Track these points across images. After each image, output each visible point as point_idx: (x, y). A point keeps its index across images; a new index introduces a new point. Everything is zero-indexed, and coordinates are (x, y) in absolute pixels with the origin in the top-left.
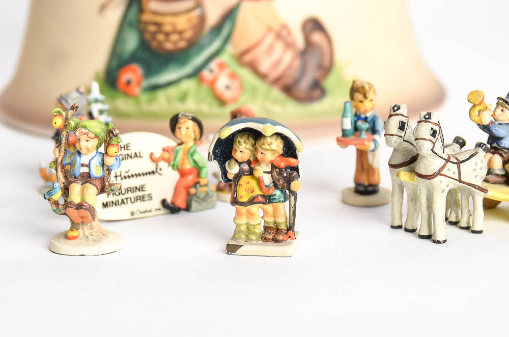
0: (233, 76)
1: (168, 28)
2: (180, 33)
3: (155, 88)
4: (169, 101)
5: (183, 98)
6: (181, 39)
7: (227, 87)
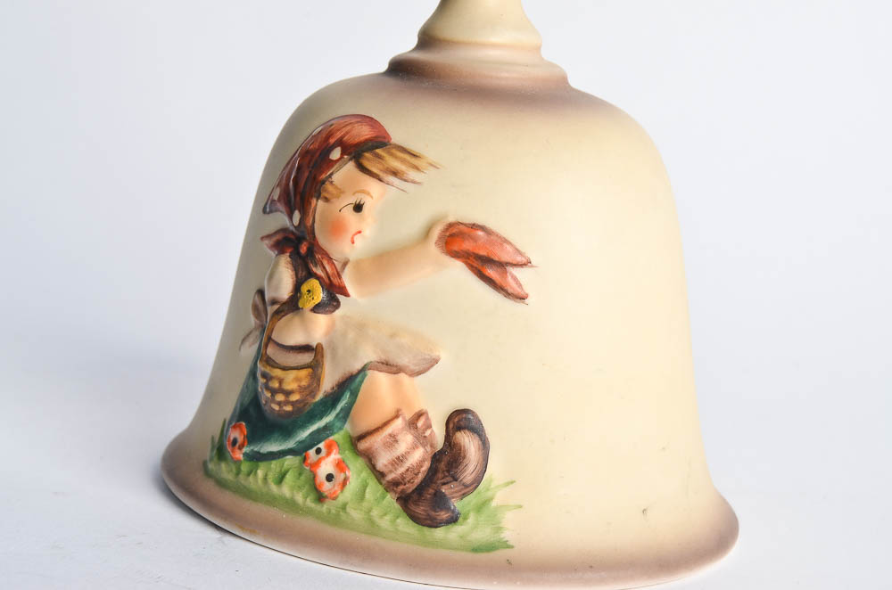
0: (340, 465)
1: (275, 385)
2: (288, 393)
3: (257, 458)
4: (265, 479)
5: (281, 479)
6: (287, 403)
7: (330, 478)
